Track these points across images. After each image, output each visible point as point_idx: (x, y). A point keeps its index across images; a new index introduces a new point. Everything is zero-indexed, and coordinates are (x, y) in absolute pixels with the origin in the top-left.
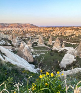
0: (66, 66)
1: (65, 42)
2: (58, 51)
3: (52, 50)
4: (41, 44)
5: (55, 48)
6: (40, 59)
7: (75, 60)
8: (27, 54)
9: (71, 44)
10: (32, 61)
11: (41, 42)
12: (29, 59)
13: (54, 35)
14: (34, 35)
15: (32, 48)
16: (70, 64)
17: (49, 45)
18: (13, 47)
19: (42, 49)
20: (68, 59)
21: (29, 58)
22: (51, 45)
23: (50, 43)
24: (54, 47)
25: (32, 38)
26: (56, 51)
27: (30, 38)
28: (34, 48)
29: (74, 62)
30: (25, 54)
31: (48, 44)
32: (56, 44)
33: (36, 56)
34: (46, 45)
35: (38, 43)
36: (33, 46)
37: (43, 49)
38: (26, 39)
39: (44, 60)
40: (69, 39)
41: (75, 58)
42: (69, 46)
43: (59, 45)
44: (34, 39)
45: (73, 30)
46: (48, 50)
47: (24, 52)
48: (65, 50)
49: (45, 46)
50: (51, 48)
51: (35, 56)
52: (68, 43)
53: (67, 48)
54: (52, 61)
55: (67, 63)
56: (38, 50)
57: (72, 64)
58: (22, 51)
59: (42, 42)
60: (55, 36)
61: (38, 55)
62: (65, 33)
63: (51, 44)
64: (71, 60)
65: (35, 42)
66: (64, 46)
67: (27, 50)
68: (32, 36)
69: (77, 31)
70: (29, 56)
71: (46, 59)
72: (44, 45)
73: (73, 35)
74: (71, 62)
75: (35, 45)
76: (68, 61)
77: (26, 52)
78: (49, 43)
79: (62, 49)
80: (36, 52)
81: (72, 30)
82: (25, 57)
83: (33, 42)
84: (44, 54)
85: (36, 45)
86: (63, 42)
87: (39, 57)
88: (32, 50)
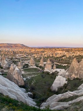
0: (58, 89)
1: (56, 63)
2: (50, 73)
3: (43, 72)
4: (32, 66)
5: (46, 70)
6: (32, 82)
7: (66, 82)
8: (17, 77)
9: (62, 66)
10: (22, 85)
12: (20, 83)
13: (45, 55)
16: (61, 87)
17: (41, 67)
18: (2, 69)
19: (33, 71)
20: (60, 82)
21: (19, 81)
23: (41, 64)
24: (45, 68)
25: (23, 59)
26: (48, 73)
27: (21, 59)
28: (24, 70)
29: (65, 84)
30: (15, 77)
31: (39, 66)
32: (47, 65)
33: (27, 79)
34: (37, 66)
35: (29, 64)
36: (23, 68)
37: (35, 71)
38: (16, 60)
39: (35, 83)
40: (60, 60)
41: (66, 80)
42: (60, 67)
43: (50, 66)
44: (24, 60)
45: (64, 52)
46: (39, 72)
47: (15, 75)
48: (56, 71)
49: (37, 68)
50: (43, 69)
51: (25, 78)
52: (59, 64)
53: (58, 70)
54: (44, 84)
55: (58, 86)
57: (63, 86)
58: (12, 74)
59: (33, 64)
60: (46, 57)
61: (29, 78)
62: (56, 54)
63: (43, 66)
64: (62, 83)
65: (26, 64)
66: (55, 67)
67: (18, 72)
68: (23, 56)
69: (68, 52)
70: (20, 79)
71: (37, 82)
72: (35, 67)
73: (64, 56)
74: (62, 85)
75: (26, 66)
76: (60, 84)
77: (17, 75)
79: (54, 71)
80: (27, 74)
81: (62, 51)
82: (16, 81)
83: (24, 64)
84: (35, 76)
86: (55, 63)
87: (30, 80)
88: (23, 72)
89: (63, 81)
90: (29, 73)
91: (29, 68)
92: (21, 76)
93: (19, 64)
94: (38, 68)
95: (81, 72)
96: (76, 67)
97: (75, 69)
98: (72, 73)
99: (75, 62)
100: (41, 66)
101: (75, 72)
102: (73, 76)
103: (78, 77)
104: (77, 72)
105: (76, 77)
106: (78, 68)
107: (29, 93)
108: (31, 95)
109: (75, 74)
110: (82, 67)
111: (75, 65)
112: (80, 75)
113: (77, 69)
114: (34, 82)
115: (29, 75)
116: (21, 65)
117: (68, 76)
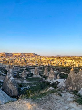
1: (63, 73)
2: (50, 84)
4: (36, 75)
5: (48, 80)
8: (11, 86)
11: (36, 73)
12: (13, 92)
15: (25, 79)
19: (35, 81)
22: (46, 75)
24: (48, 78)
26: (48, 83)
27: (30, 68)
32: (50, 75)
34: (41, 76)
36: (27, 77)
37: (37, 81)
40: (68, 70)
43: (53, 76)
44: (33, 69)
46: (41, 82)
48: (57, 82)
49: (40, 77)
51: (23, 88)
56: (31, 81)
58: (7, 83)
59: (38, 73)
61: (27, 88)
62: (65, 63)
65: (30, 73)
70: (13, 89)
75: (30, 75)
78: (44, 74)
79: (55, 81)
80: (28, 83)
82: (9, 90)
83: (28, 72)
84: (35, 86)
85: (31, 75)
86: (61, 72)
87: (27, 90)
88: (25, 82)
91: (33, 77)
92: (15, 85)
93: (23, 73)
94: (42, 77)
95: (78, 85)
96: (73, 78)
98: (69, 85)
99: (73, 73)
100: (45, 76)
101: (72, 84)
103: (76, 90)
104: (74, 84)
106: (76, 79)
109: (72, 86)
110: (80, 78)
111: (72, 76)
112: (77, 87)
113: (74, 80)
115: (30, 84)
116: (25, 74)
117: (65, 88)
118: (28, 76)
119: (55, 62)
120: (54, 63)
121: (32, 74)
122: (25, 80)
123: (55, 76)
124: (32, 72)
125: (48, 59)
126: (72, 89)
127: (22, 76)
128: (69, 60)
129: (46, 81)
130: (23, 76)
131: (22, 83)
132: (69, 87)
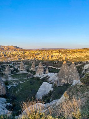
1: (51, 67)
2: (40, 79)
3: (33, 78)
4: (22, 71)
5: (37, 75)
7: (52, 89)
9: (57, 69)
10: (3, 94)
11: (22, 69)
14: (17, 59)
15: (10, 75)
16: (46, 95)
17: (32, 72)
19: (22, 77)
20: (45, 89)
22: (34, 71)
23: (33, 69)
24: (36, 73)
25: (14, 63)
26: (38, 79)
27: (12, 63)
28: (12, 76)
29: (51, 92)
31: (31, 70)
33: (12, 87)
34: (28, 71)
35: (19, 69)
37: (24, 77)
38: (6, 64)
39: (20, 91)
40: (55, 63)
41: (52, 87)
44: (16, 64)
46: (29, 78)
48: (47, 76)
49: (27, 73)
51: (10, 86)
52: (54, 68)
53: (49, 75)
54: (30, 91)
55: (43, 94)
57: (48, 94)
59: (24, 68)
60: (41, 59)
61: (15, 85)
62: (52, 56)
64: (48, 90)
66: (48, 71)
68: (15, 60)
69: (64, 54)
71: (23, 89)
72: (25, 72)
74: (47, 92)
75: (14, 71)
76: (45, 91)
79: (45, 76)
80: (14, 80)
81: (59, 53)
83: (12, 68)
84: (23, 83)
85: (16, 72)
86: (49, 66)
87: (15, 87)
88: (10, 79)
89: (48, 88)
90: (17, 79)
91: (19, 73)
92: (2, 83)
93: (6, 69)
94: (29, 73)
95: (71, 77)
96: (66, 71)
97: (65, 73)
98: (62, 78)
99: (65, 66)
101: (65, 76)
102: (63, 81)
103: (68, 82)
104: (67, 77)
105: (66, 82)
106: (69, 72)
107: (8, 104)
108: (10, 106)
109: (65, 79)
110: (72, 71)
111: (65, 69)
112: (70, 79)
113: (67, 73)
114: (20, 89)
115: (16, 81)
116: (9, 70)
117: (57, 82)
118: (12, 72)
119: (41, 55)
120: (40, 57)
121: (17, 70)
122: (10, 77)
123: (44, 71)
124: (16, 68)
125: (33, 52)
126: (64, 82)
127: (5, 73)
128: (56, 53)
129: (35, 76)
130: (7, 73)
131: (7, 81)
132: (62, 80)
